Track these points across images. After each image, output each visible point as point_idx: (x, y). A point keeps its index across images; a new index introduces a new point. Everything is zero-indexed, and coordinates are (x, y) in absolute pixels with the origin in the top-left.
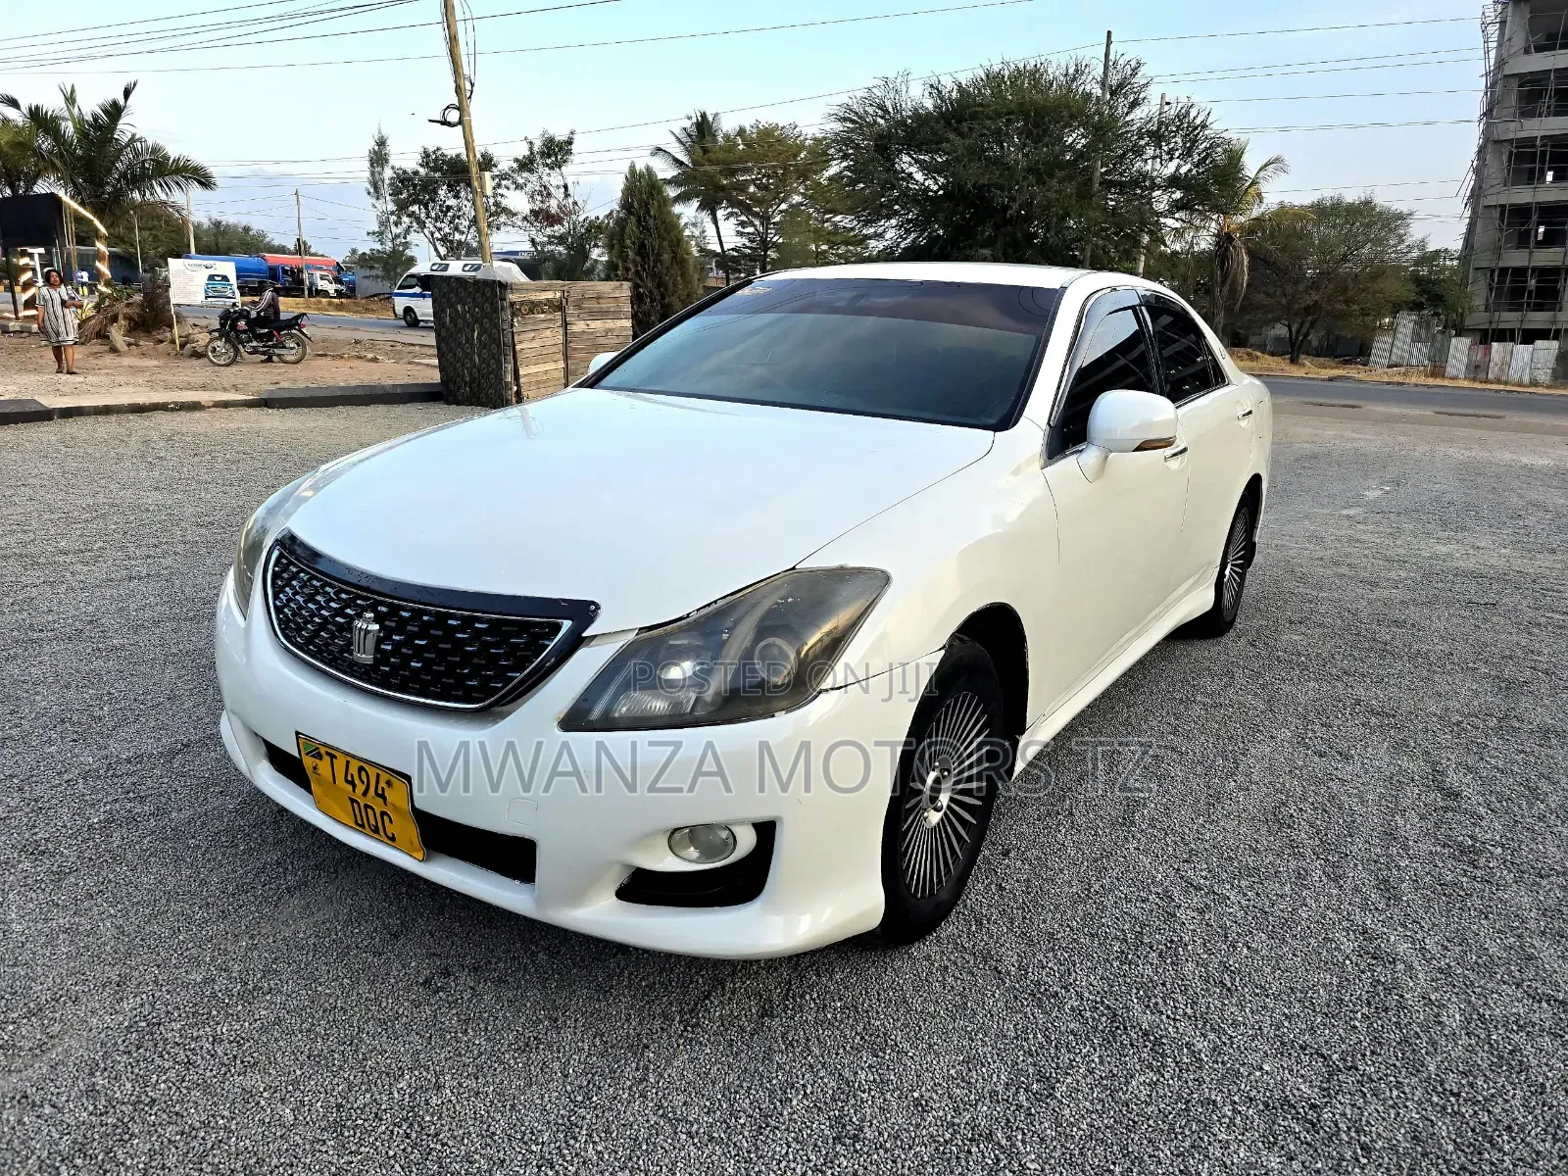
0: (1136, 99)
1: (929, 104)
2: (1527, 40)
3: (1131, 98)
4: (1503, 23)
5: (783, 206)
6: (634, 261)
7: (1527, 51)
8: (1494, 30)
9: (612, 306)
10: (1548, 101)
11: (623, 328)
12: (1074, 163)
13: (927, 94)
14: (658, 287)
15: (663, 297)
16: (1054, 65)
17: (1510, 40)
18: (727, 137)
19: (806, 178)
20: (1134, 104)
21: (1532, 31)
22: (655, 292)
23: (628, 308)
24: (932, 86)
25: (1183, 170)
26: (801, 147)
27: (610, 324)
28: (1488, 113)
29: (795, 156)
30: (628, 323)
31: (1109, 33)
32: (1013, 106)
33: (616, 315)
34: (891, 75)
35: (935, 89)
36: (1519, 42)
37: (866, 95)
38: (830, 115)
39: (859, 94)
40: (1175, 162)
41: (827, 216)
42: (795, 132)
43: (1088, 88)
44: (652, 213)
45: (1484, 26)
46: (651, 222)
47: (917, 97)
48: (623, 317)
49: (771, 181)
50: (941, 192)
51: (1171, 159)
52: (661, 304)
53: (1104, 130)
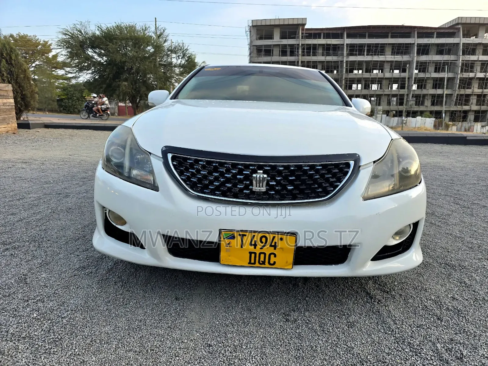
0: (165, 40)
1: (98, 33)
2: (257, 37)
3: (164, 39)
4: (250, 31)
5: (34, 65)
6: (7, 77)
7: (257, 40)
8: (248, 33)
9: (5, 94)
10: (263, 53)
11: (11, 103)
12: (149, 57)
13: (97, 30)
14: (19, 87)
15: (22, 92)
16: (138, 25)
17: (253, 36)
18: (5, 37)
19: (43, 55)
20: (165, 41)
21: (257, 34)
22: (18, 89)
23: (11, 94)
24: (98, 27)
25: (183, 62)
26: (39, 44)
27: (5, 101)
28: (250, 54)
29: (37, 47)
30: (12, 101)
31: (156, 18)
32: (128, 37)
33: (7, 97)
34: (84, 21)
35: (99, 28)
36: (254, 37)
37: (74, 26)
38: (60, 32)
39: (72, 26)
40: (180, 59)
41: (53, 69)
42: (36, 38)
43: (150, 34)
44: (13, 59)
45: (246, 32)
46: (13, 62)
47: (93, 29)
48: (10, 98)
49: (27, 55)
50: (105, 63)
51: (179, 58)
52: (21, 94)
53: (158, 48)
